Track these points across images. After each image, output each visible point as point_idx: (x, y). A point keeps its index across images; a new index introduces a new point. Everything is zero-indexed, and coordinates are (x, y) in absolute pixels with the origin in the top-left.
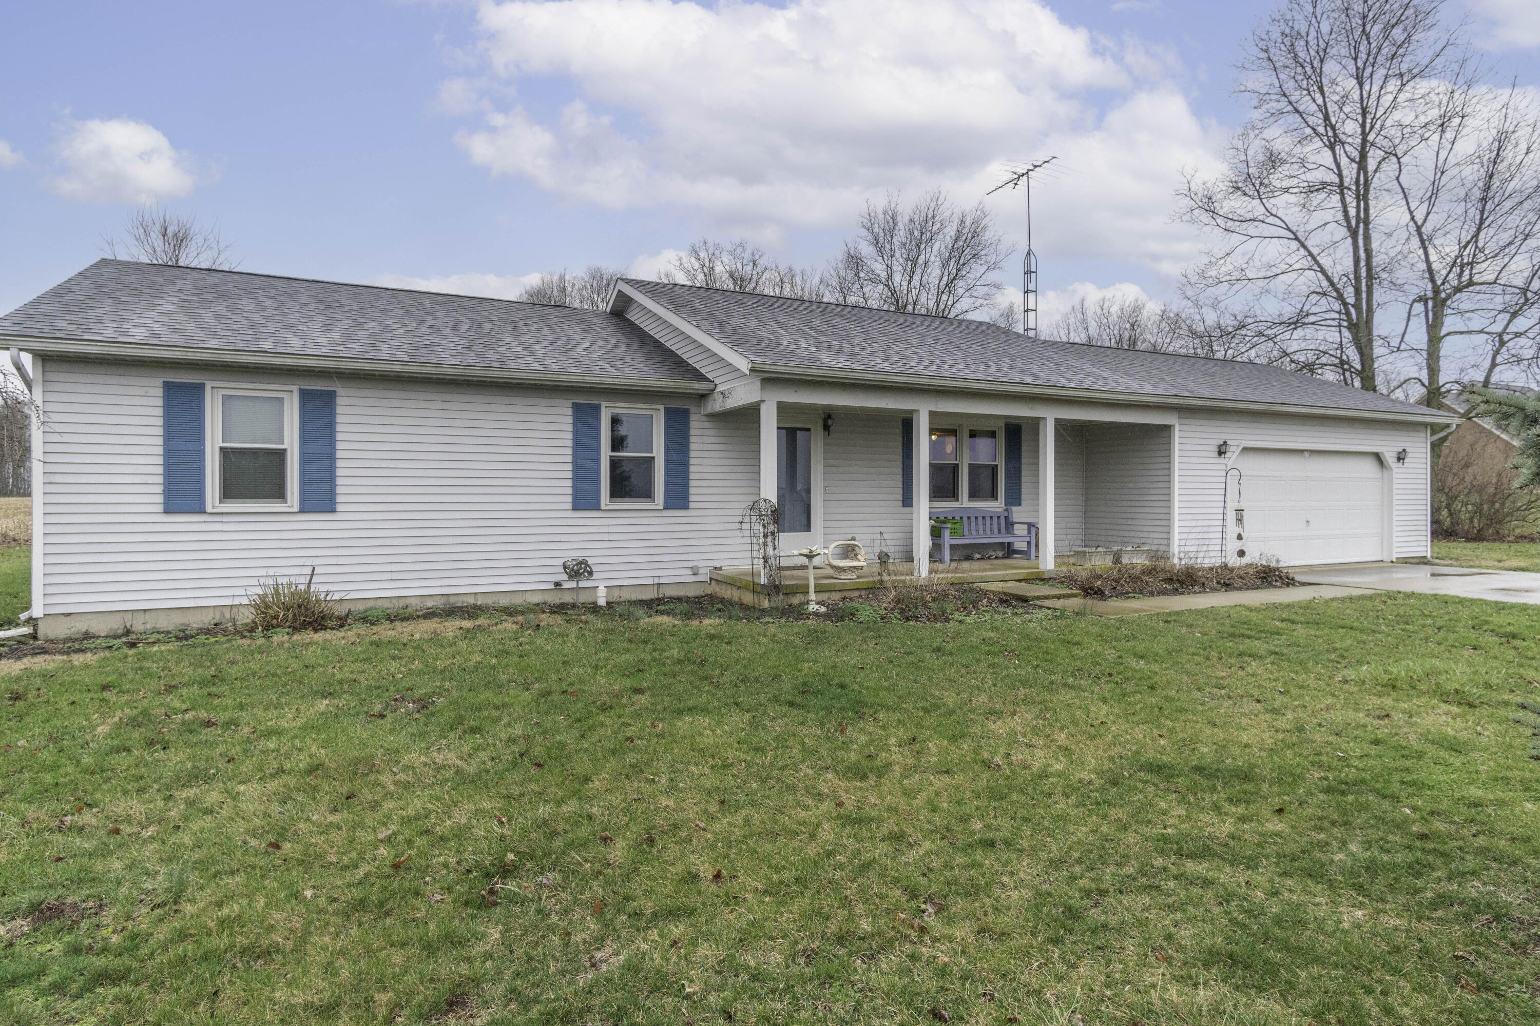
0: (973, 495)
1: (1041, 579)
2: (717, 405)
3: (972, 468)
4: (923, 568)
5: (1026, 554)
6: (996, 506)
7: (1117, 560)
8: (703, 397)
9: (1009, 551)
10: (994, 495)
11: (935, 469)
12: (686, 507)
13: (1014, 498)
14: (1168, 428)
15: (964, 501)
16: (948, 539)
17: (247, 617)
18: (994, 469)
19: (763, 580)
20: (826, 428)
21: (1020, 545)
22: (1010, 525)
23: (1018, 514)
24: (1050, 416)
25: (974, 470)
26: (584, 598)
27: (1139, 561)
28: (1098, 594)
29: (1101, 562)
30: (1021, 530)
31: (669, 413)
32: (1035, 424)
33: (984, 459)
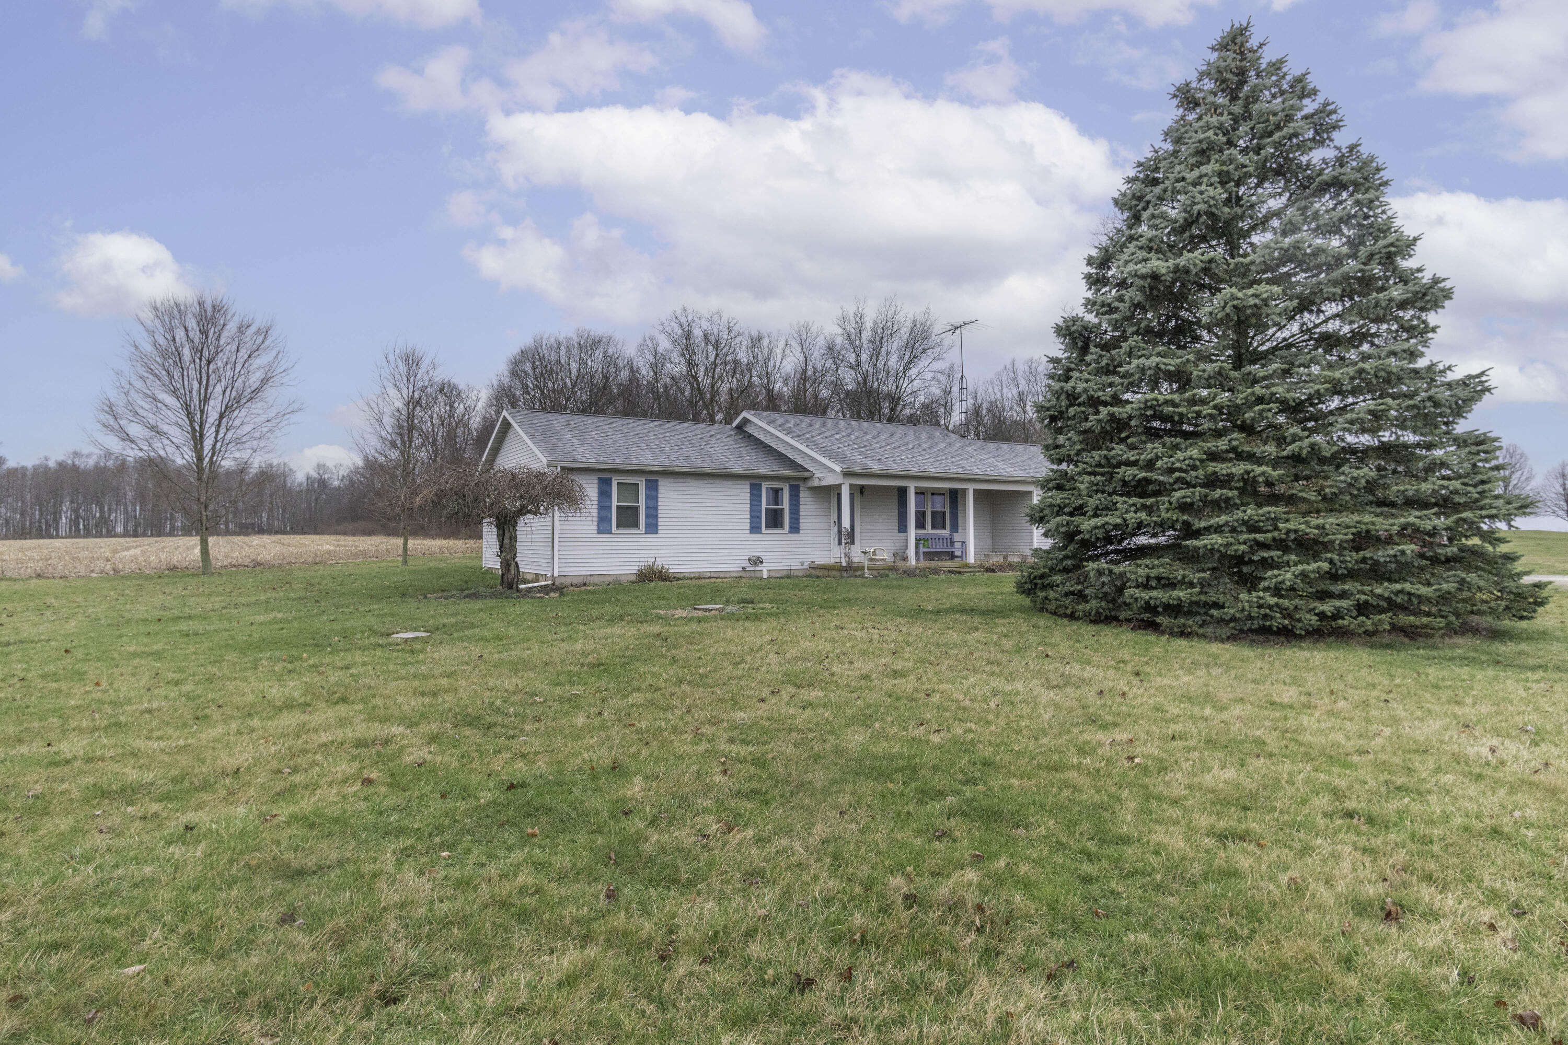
0: (933, 527)
1: (967, 566)
2: (816, 483)
3: (933, 513)
4: (913, 561)
5: (961, 557)
6: (946, 533)
7: (1005, 557)
8: (806, 479)
9: (952, 556)
10: (944, 527)
11: (917, 513)
12: (798, 532)
13: (955, 528)
14: (1030, 492)
15: (929, 530)
16: (922, 549)
17: (634, 578)
18: (944, 513)
19: (844, 564)
20: (862, 493)
21: (958, 553)
22: (952, 543)
23: (957, 537)
24: (971, 488)
25: (934, 514)
26: (758, 575)
27: (1017, 559)
28: (993, 571)
29: (997, 559)
30: (958, 545)
31: (790, 486)
32: (964, 491)
33: (939, 508)
